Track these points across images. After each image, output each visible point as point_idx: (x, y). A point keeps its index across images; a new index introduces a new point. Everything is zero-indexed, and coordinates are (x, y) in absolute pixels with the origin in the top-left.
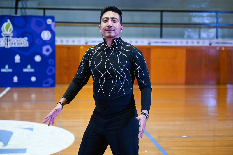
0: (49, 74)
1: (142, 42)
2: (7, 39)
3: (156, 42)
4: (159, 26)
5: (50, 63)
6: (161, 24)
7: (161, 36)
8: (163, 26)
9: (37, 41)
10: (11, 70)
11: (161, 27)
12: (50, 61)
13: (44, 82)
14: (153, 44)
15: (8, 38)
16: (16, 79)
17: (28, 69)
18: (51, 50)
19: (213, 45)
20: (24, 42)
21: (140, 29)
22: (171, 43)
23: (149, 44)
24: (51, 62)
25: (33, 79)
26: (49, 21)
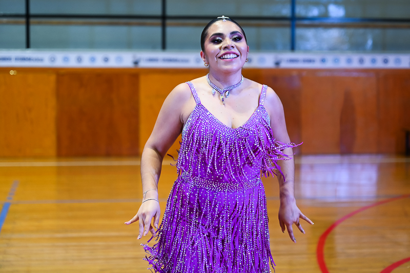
1: (119, 59)
3: (151, 60)
4: (159, 21)
6: (164, 18)
7: (164, 46)
8: (168, 22)
11: (164, 26)
14: (143, 64)
19: (284, 65)
21: (120, 31)
22: (186, 61)
23: (136, 63)
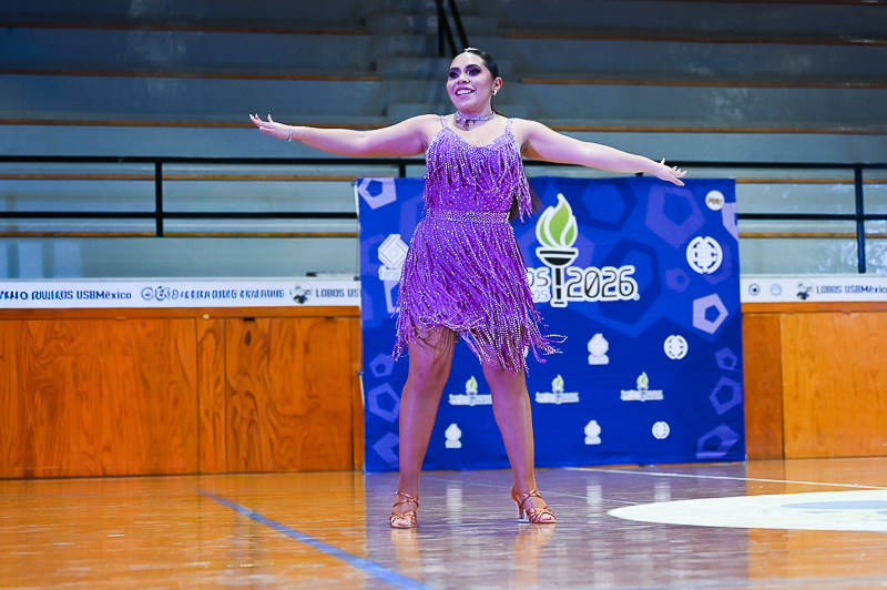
0: (722, 409)
2: (558, 271)
5: (721, 365)
9: (671, 279)
10: (573, 397)
12: (721, 355)
13: (701, 441)
15: (562, 267)
16: (593, 432)
17: (642, 391)
18: (724, 313)
20: (621, 282)
24: (728, 361)
25: (661, 430)
26: (715, 199)
